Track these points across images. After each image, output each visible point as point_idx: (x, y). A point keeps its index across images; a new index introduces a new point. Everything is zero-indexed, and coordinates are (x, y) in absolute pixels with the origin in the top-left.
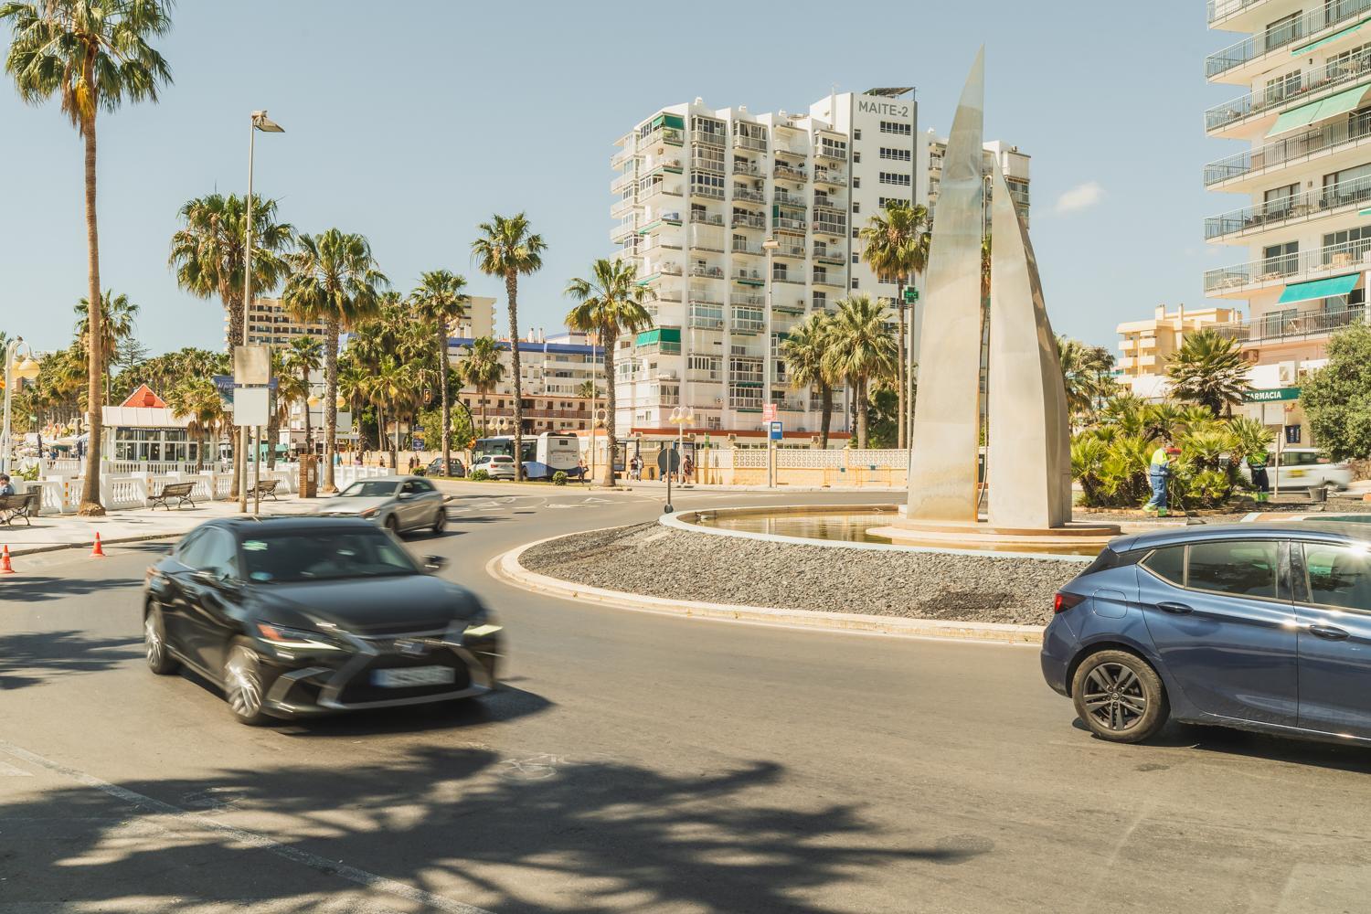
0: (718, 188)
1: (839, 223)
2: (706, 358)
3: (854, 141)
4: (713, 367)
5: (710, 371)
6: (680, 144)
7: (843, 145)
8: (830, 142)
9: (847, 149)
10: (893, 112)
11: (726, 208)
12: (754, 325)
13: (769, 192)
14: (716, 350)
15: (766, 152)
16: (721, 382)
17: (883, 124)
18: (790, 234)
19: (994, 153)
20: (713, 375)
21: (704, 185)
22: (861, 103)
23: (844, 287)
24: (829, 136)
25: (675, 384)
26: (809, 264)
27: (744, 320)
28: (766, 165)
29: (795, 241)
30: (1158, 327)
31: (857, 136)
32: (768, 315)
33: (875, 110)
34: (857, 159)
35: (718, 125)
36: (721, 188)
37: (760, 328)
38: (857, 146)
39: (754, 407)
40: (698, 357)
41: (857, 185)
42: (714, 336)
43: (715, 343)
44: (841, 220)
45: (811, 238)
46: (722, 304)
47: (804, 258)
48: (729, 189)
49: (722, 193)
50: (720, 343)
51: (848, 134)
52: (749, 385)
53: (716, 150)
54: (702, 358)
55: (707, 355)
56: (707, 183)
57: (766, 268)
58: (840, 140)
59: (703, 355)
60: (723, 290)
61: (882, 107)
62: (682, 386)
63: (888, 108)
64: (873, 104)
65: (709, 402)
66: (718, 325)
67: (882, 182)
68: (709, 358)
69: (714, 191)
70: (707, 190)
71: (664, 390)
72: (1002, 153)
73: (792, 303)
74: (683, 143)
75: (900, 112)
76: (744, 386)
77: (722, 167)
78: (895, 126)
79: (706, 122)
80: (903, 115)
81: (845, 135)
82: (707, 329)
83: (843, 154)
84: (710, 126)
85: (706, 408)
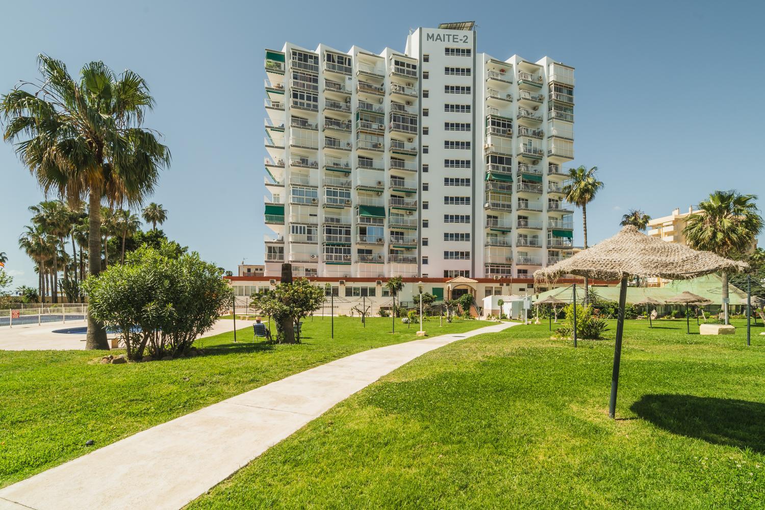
0: (312, 103)
1: (411, 123)
2: (303, 226)
3: (423, 63)
4: (309, 232)
5: (306, 235)
6: (283, 73)
7: (414, 67)
8: (403, 64)
9: (417, 70)
10: (455, 40)
11: (319, 118)
12: (341, 201)
13: (354, 105)
14: (313, 220)
15: (351, 75)
16: (317, 244)
17: (447, 50)
18: (369, 133)
19: (543, 67)
20: (309, 238)
21: (299, 100)
22: (428, 34)
23: (417, 171)
24: (400, 59)
25: (281, 245)
26: (387, 156)
27: (332, 197)
28: (352, 84)
29: (375, 139)
30: (675, 219)
31: (426, 59)
32: (354, 193)
33: (440, 39)
34: (426, 77)
35: (311, 57)
36: (315, 103)
37: (348, 203)
38: (425, 67)
39: (343, 261)
40: (295, 225)
41: (426, 95)
42: (310, 210)
43: (310, 215)
44: (413, 121)
45: (388, 136)
46: (317, 187)
47: (383, 151)
48: (322, 103)
49: (316, 107)
50: (316, 215)
51: (418, 58)
52: (339, 245)
53: (311, 75)
54: (299, 225)
55: (302, 224)
56: (302, 97)
57: (353, 158)
58: (412, 63)
59: (299, 224)
60: (317, 177)
61: (446, 37)
62: (285, 246)
63: (451, 38)
64: (439, 35)
65: (306, 257)
66: (314, 202)
67: (446, 92)
68: (306, 226)
69: (309, 105)
70: (302, 104)
71: (270, 250)
72: (549, 66)
73: (372, 183)
74: (284, 72)
75: (461, 40)
76: (333, 245)
77: (316, 88)
78: (458, 50)
79: (300, 54)
80: (464, 42)
81: (416, 59)
82: (302, 205)
83: (414, 74)
84: (303, 58)
85: (303, 262)
